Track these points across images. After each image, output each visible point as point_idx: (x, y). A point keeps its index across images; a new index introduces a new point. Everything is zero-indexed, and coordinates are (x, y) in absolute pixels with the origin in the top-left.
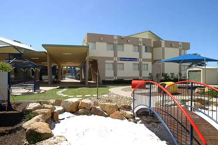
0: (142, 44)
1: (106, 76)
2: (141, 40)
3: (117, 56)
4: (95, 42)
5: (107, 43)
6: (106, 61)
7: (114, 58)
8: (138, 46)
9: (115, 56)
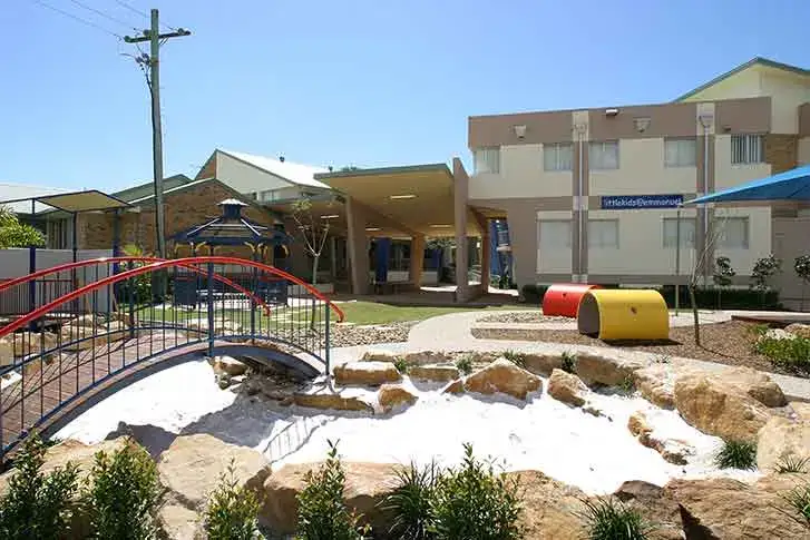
0: (712, 130)
1: (540, 271)
2: (706, 109)
3: (586, 193)
4: (498, 148)
5: (545, 145)
6: (541, 215)
7: (575, 199)
8: (694, 138)
9: (577, 193)
